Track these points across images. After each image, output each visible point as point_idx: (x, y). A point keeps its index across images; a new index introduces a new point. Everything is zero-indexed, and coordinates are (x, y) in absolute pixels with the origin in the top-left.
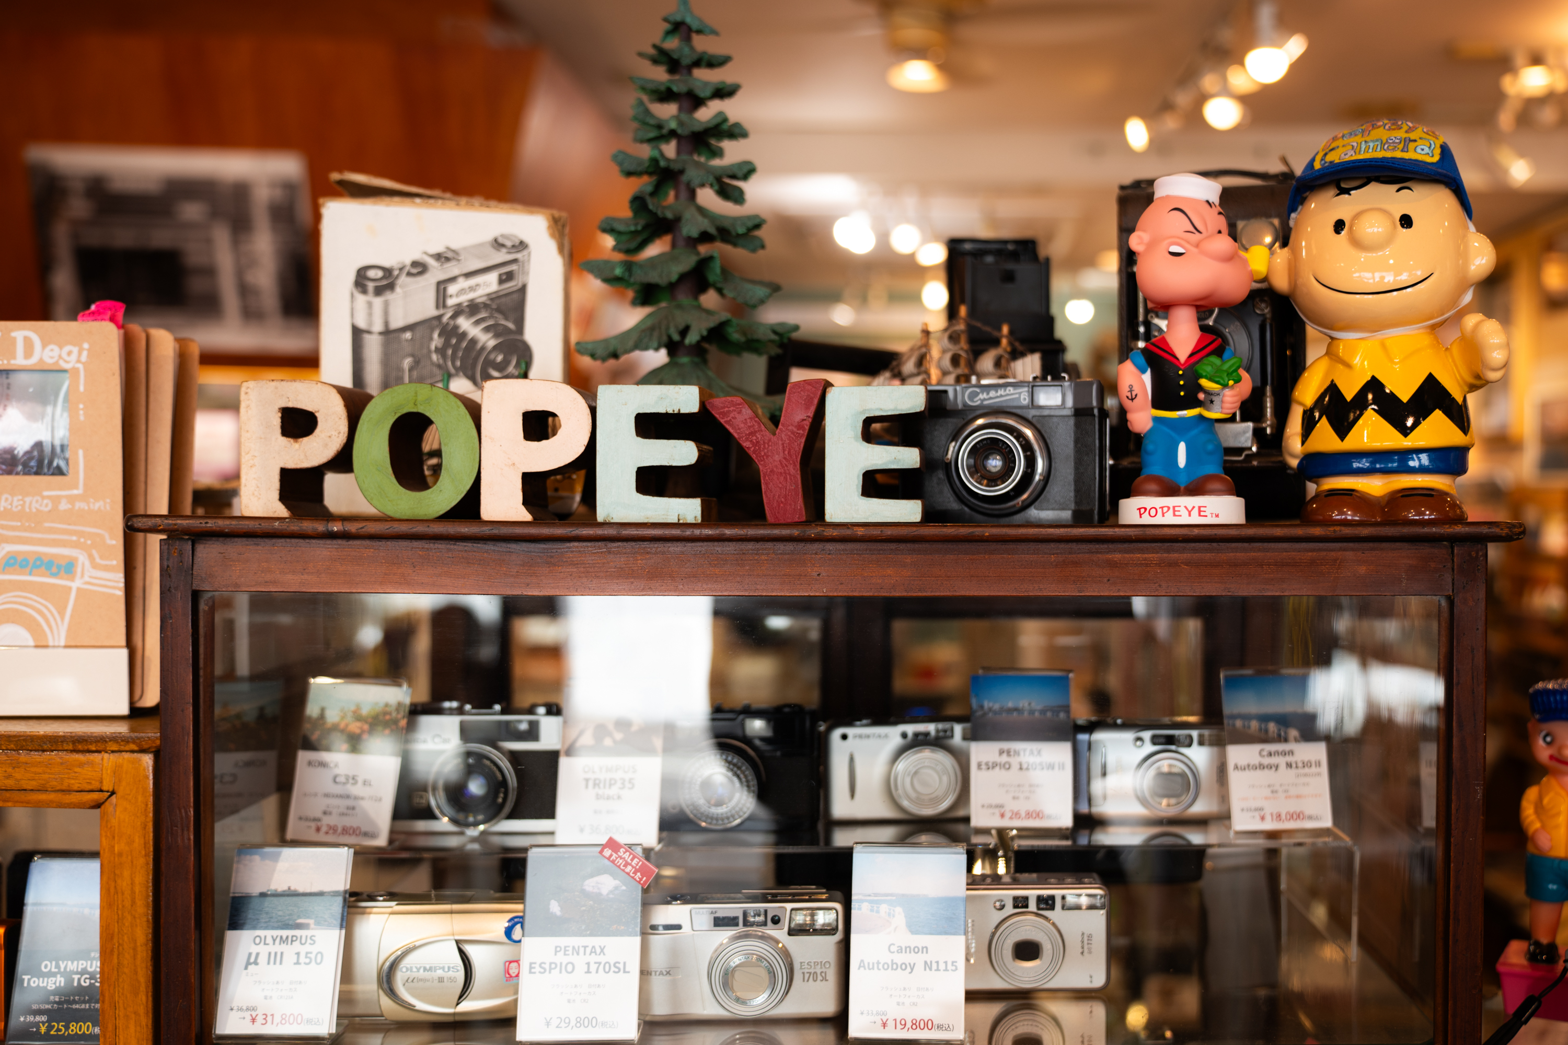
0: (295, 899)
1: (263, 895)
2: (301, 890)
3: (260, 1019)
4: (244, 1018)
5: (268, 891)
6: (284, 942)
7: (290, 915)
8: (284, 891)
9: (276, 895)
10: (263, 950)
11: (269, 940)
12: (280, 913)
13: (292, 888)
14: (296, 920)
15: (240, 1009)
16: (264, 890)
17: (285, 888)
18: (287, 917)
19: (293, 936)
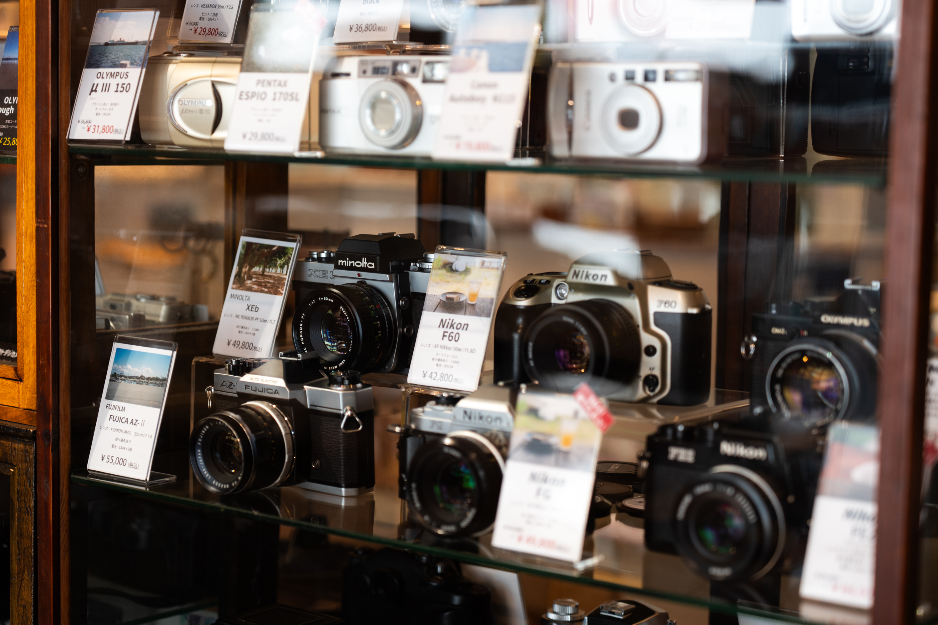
0: (122, 47)
1: (107, 44)
2: (127, 40)
3: (92, 129)
4: (84, 128)
5: (110, 41)
6: (112, 76)
7: (118, 58)
8: (118, 41)
9: (114, 44)
10: (100, 82)
11: (105, 76)
12: (113, 57)
13: (122, 40)
14: (120, 61)
15: (83, 122)
16: (107, 41)
17: (119, 39)
18: (116, 59)
19: (117, 73)
